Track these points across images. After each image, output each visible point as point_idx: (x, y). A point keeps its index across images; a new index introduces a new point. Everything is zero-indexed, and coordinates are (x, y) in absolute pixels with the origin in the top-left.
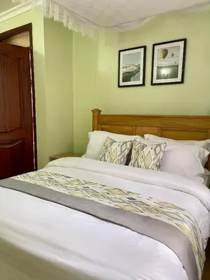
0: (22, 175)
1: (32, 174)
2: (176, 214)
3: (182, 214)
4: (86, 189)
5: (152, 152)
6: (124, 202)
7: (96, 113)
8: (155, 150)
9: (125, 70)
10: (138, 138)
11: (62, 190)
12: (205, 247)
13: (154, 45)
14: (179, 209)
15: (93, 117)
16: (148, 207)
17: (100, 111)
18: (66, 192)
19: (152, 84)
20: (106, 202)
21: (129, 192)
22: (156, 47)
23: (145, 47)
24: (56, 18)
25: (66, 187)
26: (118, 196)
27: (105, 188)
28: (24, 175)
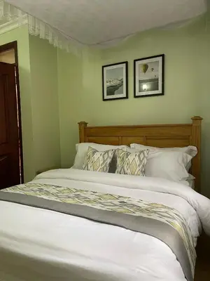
0: (11, 188)
1: (21, 186)
2: (166, 212)
3: (172, 213)
4: (78, 196)
5: (137, 158)
6: (116, 205)
7: (83, 125)
8: (139, 156)
9: (109, 84)
10: (124, 148)
11: (53, 198)
12: (195, 245)
13: (135, 61)
14: (169, 208)
15: (80, 129)
16: (139, 209)
17: (86, 124)
18: (58, 200)
19: (135, 97)
20: (98, 207)
21: (120, 197)
22: (136, 62)
23: (127, 63)
24: (42, 36)
25: (57, 196)
26: (109, 201)
27: (97, 194)
28: (13, 187)
